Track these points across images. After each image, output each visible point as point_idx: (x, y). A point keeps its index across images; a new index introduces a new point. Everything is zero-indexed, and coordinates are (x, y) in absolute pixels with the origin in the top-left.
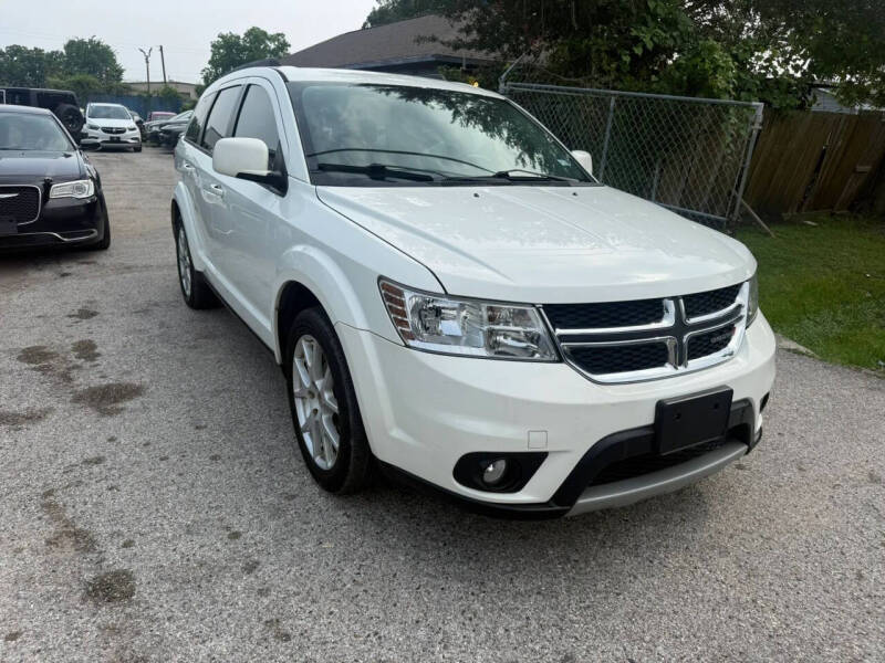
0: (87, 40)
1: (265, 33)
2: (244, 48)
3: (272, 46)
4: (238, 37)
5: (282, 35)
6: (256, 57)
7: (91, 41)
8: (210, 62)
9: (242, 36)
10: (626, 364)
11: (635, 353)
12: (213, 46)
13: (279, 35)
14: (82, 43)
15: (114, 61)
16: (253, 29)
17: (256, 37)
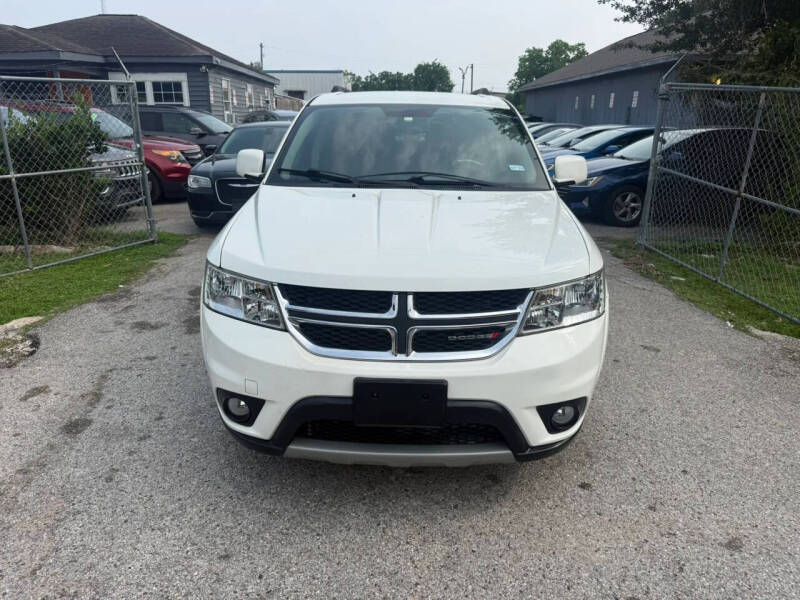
0: (431, 63)
1: (566, 45)
2: (546, 59)
3: (572, 56)
4: (541, 51)
5: (583, 45)
6: (556, 66)
7: (434, 63)
8: (516, 74)
9: (545, 49)
10: (344, 342)
11: (353, 335)
12: (520, 60)
13: (580, 45)
14: (427, 66)
15: (448, 78)
16: (556, 43)
17: (558, 48)
